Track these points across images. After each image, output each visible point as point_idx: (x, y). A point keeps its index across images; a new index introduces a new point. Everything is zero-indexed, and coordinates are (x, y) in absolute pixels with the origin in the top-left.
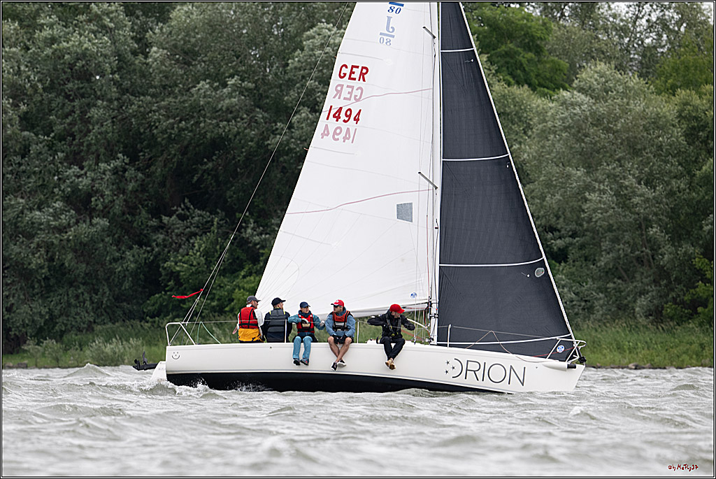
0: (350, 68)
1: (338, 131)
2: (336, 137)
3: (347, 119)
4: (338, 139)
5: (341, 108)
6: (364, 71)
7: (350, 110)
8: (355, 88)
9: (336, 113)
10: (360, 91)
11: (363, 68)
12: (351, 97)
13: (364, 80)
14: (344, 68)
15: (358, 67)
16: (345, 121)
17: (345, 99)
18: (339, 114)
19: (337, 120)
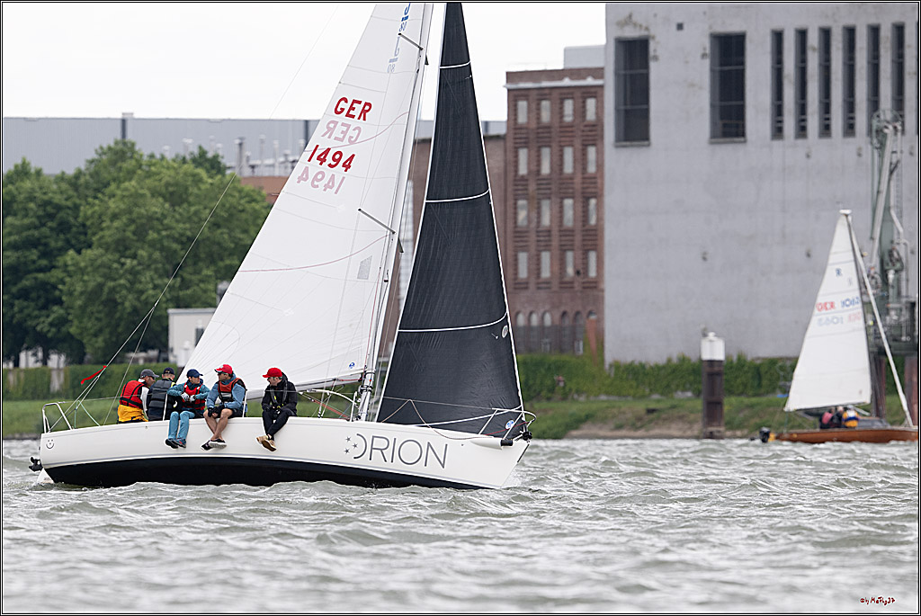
0: (350, 102)
1: (320, 176)
2: (316, 183)
3: (334, 163)
4: (317, 186)
5: (329, 149)
6: (367, 108)
7: (340, 153)
8: (351, 128)
9: (321, 155)
10: (357, 131)
11: (366, 104)
12: (344, 137)
13: (364, 119)
14: (343, 102)
15: (360, 102)
16: (330, 165)
17: (336, 138)
18: (325, 157)
19: (321, 164)
